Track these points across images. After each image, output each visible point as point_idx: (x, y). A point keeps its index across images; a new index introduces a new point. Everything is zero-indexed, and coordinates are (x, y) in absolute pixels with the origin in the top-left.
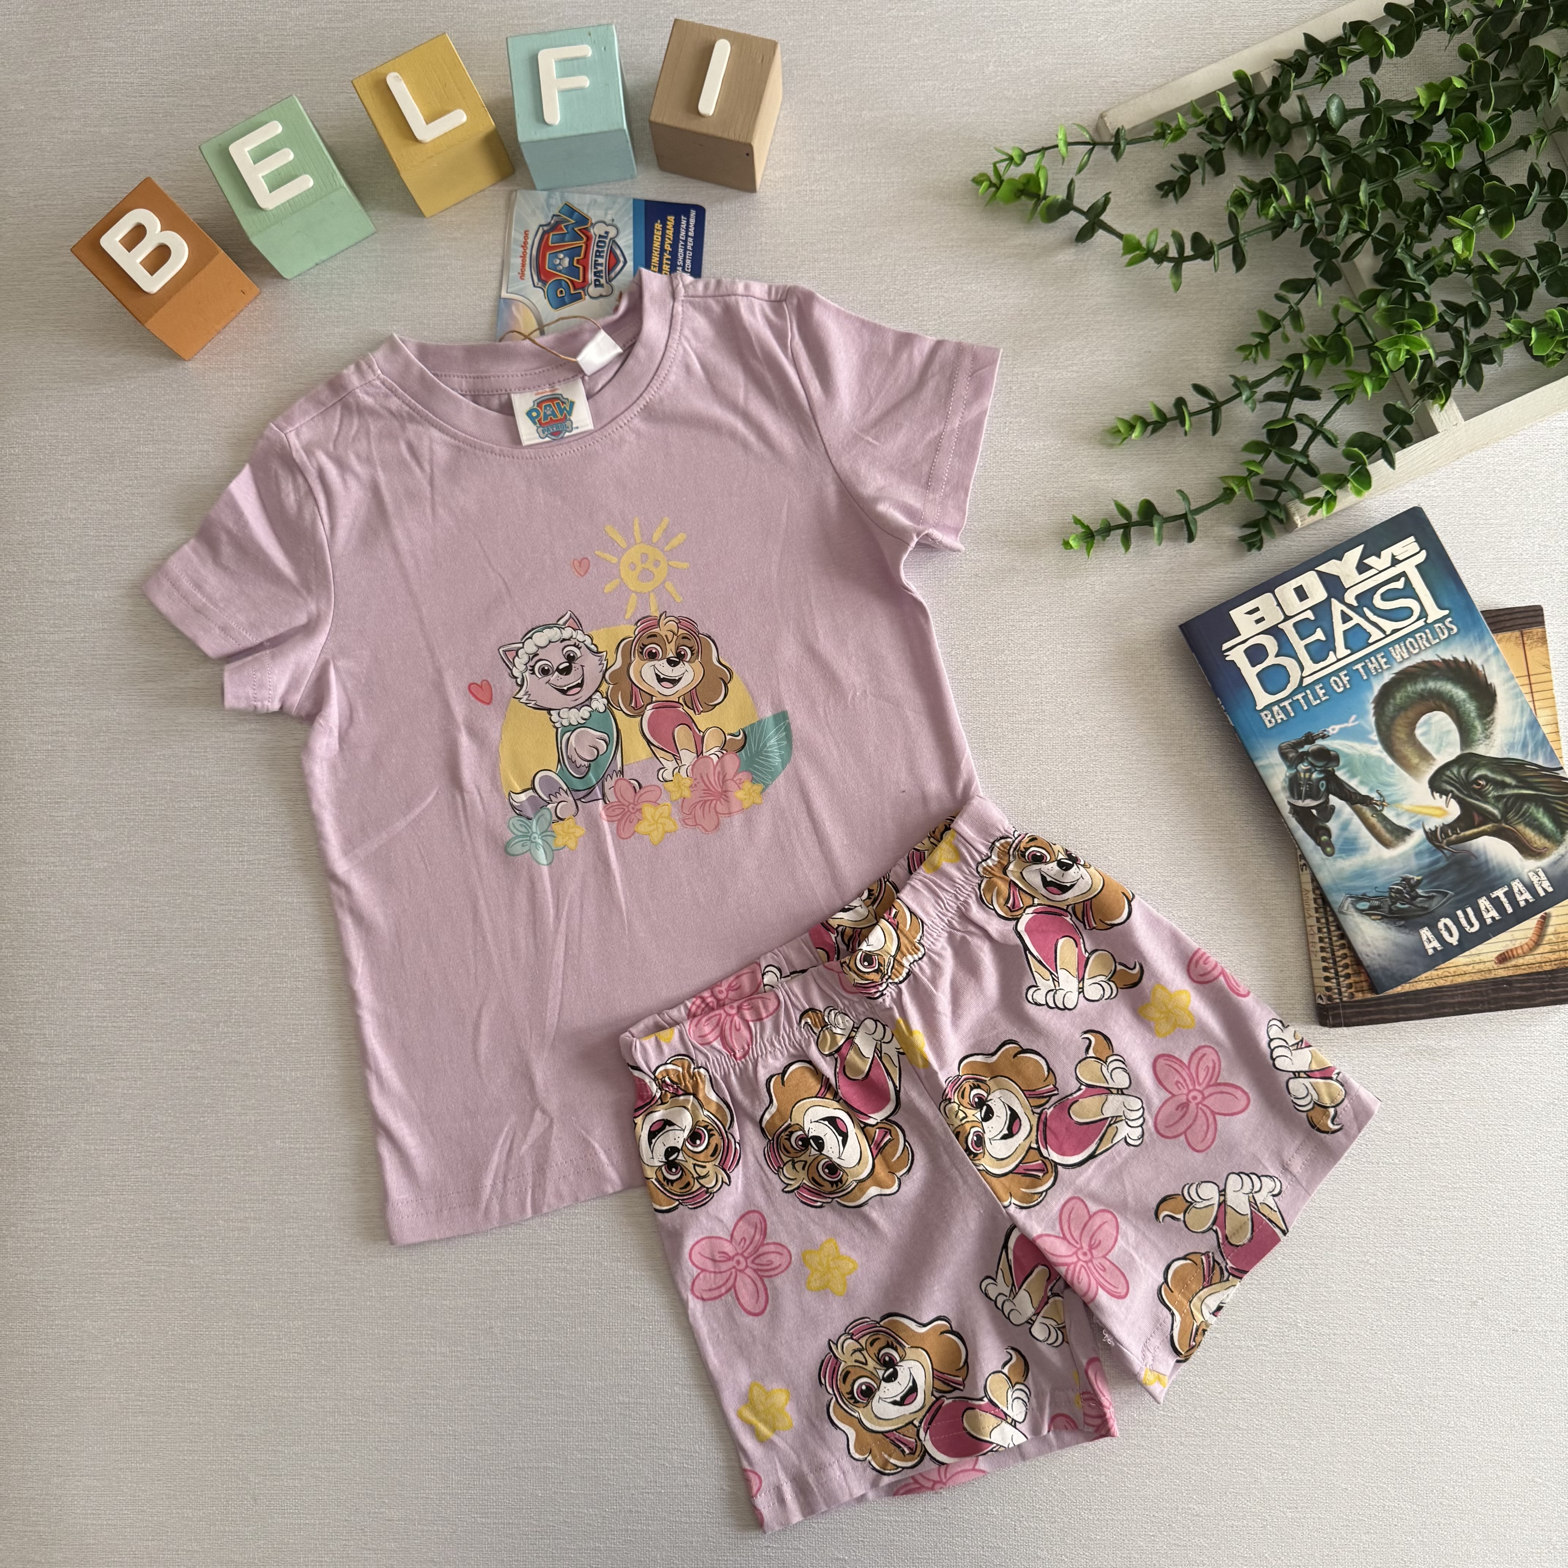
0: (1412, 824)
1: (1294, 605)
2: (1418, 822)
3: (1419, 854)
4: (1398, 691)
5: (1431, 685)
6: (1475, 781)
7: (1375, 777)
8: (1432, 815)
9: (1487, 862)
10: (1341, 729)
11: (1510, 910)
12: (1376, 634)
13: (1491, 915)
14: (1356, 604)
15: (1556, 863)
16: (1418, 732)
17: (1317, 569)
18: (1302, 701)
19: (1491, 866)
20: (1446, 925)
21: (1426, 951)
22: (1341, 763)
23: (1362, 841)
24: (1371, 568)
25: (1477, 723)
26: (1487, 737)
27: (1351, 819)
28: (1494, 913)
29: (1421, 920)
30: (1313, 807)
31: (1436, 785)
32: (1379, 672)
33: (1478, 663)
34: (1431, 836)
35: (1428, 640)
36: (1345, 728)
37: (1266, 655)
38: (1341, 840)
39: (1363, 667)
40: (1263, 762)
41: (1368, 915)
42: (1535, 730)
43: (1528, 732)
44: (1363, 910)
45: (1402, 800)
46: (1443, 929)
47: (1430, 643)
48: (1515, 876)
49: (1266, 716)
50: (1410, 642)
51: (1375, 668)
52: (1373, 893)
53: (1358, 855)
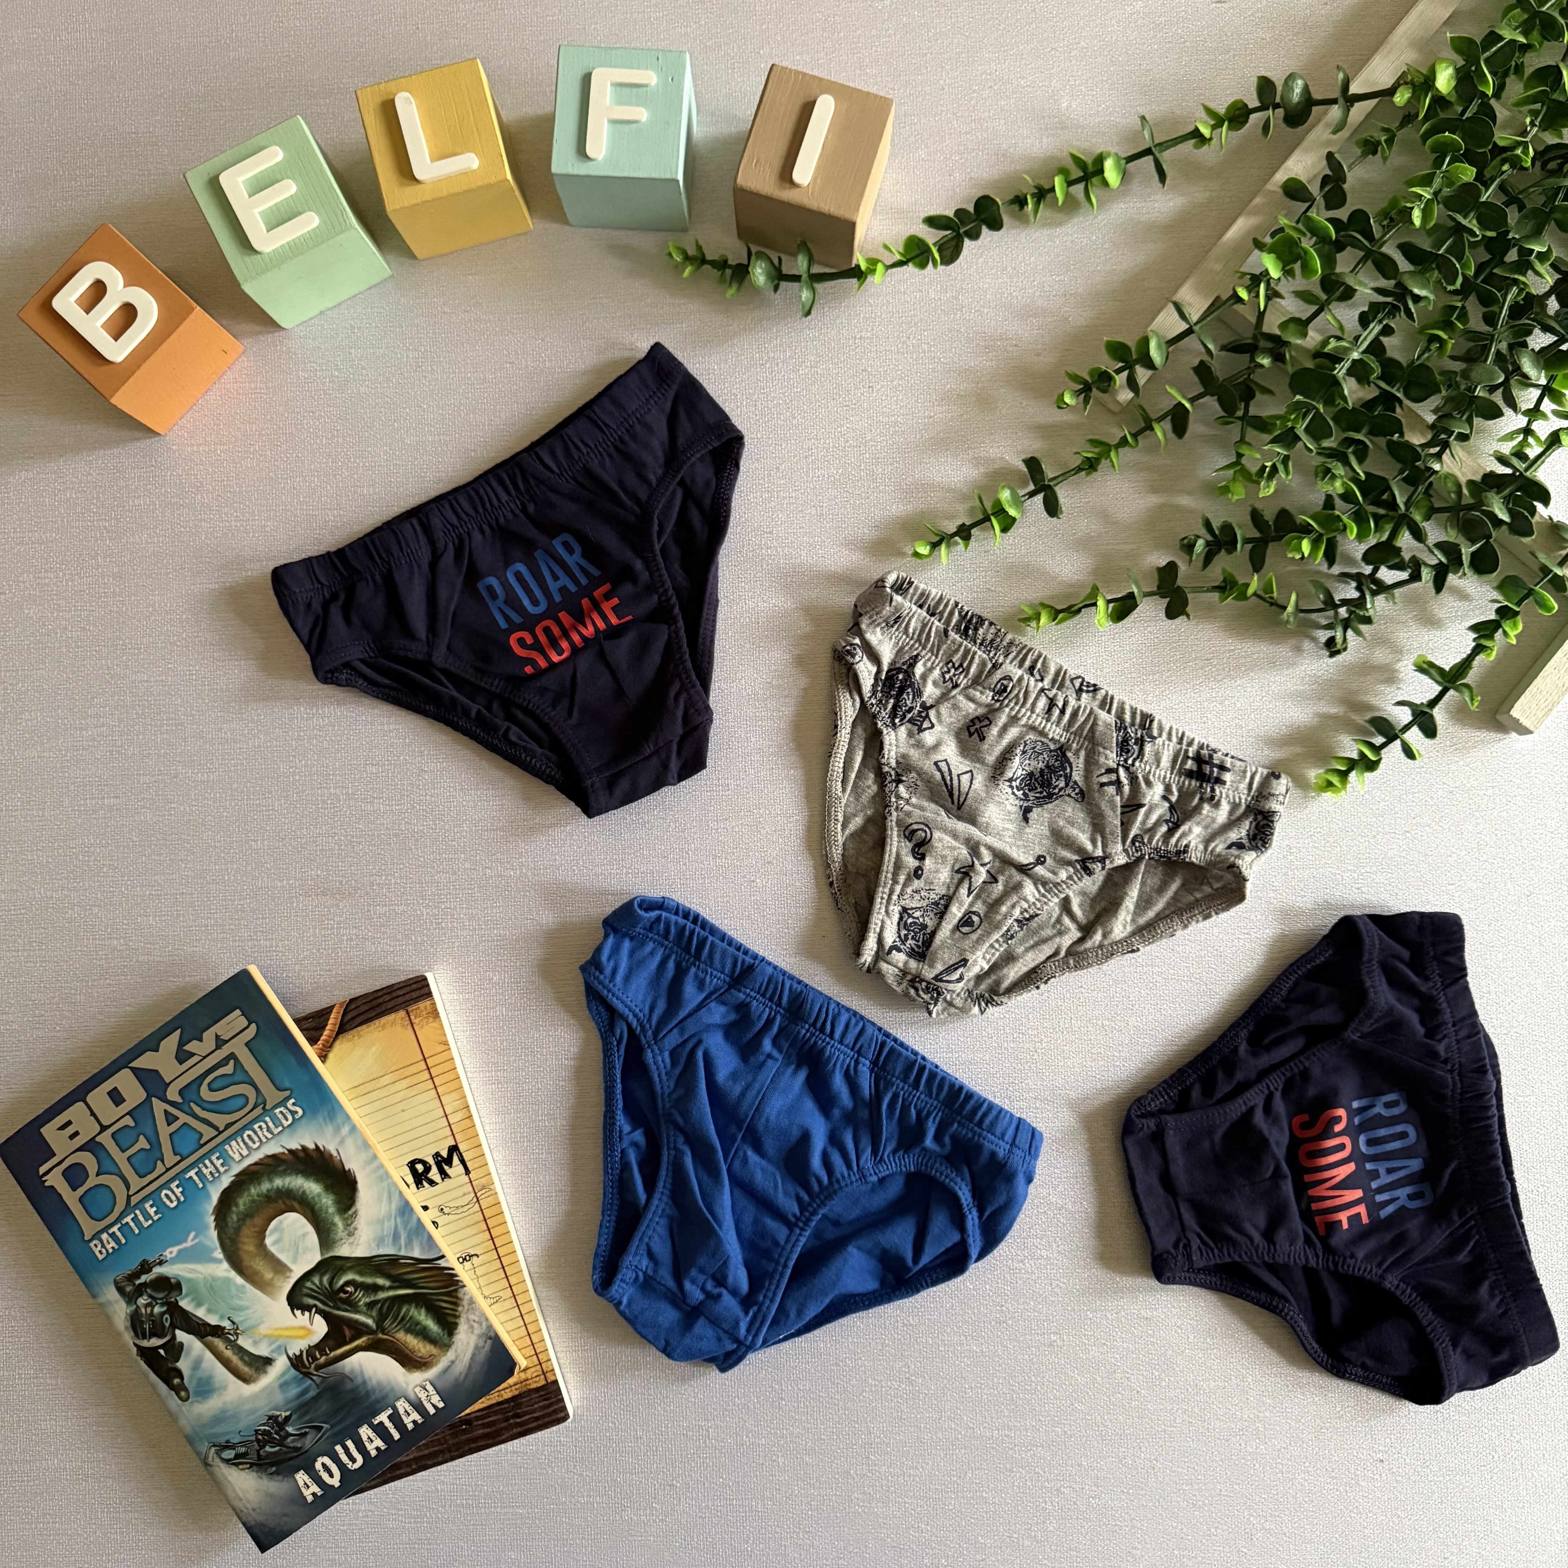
0: (273, 1351)
1: (109, 1112)
2: (279, 1347)
3: (284, 1386)
4: (240, 1195)
5: (278, 1182)
6: (342, 1289)
7: (225, 1302)
8: (295, 1338)
9: (364, 1383)
10: (180, 1251)
11: (396, 1436)
12: (208, 1133)
13: (375, 1444)
14: (180, 1100)
15: (445, 1372)
16: (268, 1241)
17: (131, 1065)
18: (132, 1224)
19: (369, 1387)
20: (324, 1465)
21: (305, 1498)
22: (184, 1292)
23: (217, 1380)
24: (193, 1055)
25: (337, 1220)
26: (351, 1234)
27: (202, 1355)
28: (379, 1443)
29: (297, 1462)
31: (295, 1301)
32: (216, 1176)
33: (331, 1148)
34: (296, 1362)
35: (269, 1129)
36: (185, 1249)
37: (87, 1176)
38: (194, 1382)
39: (197, 1173)
40: (102, 1299)
41: (236, 1465)
42: (407, 1215)
43: (399, 1220)
44: (230, 1460)
45: (259, 1324)
46: (322, 1470)
47: (272, 1133)
48: (399, 1395)
49: (96, 1246)
50: (249, 1136)
51: (211, 1173)
52: (237, 1439)
53: (215, 1397)
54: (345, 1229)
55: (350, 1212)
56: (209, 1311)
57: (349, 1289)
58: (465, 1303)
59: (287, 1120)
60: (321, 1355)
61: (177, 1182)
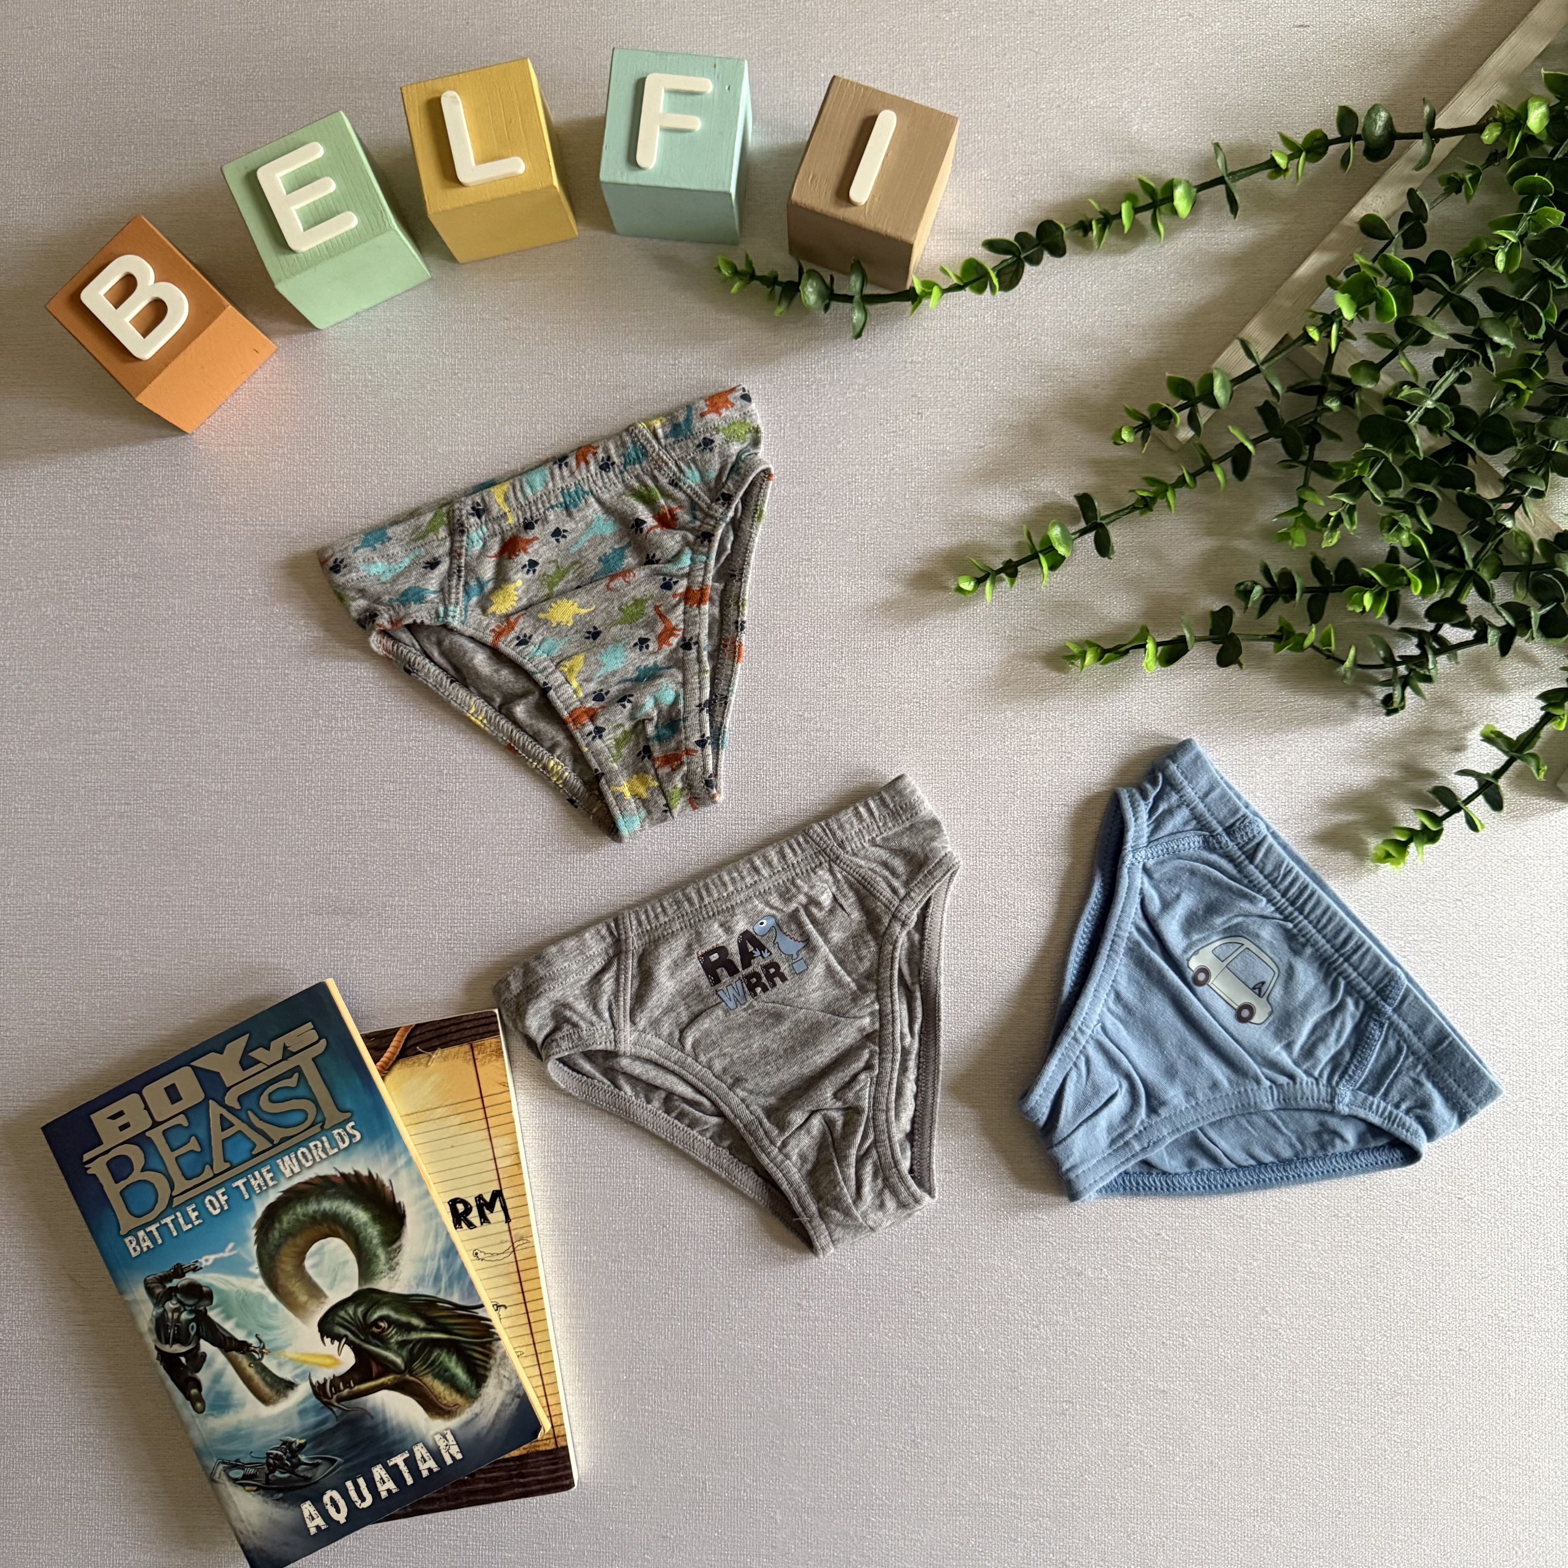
0: (297, 1376)
1: (163, 1108)
2: (303, 1373)
3: (303, 1413)
4: (286, 1213)
5: (326, 1205)
6: (375, 1323)
7: (255, 1318)
8: (321, 1365)
9: (385, 1421)
10: (216, 1260)
11: (410, 1481)
12: (262, 1144)
13: (386, 1486)
14: (237, 1106)
15: (468, 1423)
16: (308, 1263)
17: (193, 1064)
18: (171, 1226)
19: (389, 1427)
20: (332, 1499)
21: (308, 1530)
23: (236, 1396)
24: (258, 1062)
25: (381, 1253)
26: (392, 1269)
27: (225, 1370)
28: (391, 1485)
29: (305, 1492)
30: (182, 1354)
31: (326, 1328)
32: (264, 1189)
33: (385, 1178)
34: (319, 1390)
35: (324, 1150)
36: (222, 1259)
37: (132, 1170)
39: (244, 1184)
40: (128, 1298)
41: (243, 1485)
42: (451, 1259)
43: (442, 1262)
44: (237, 1479)
45: (286, 1347)
46: (329, 1503)
47: (326, 1153)
48: (418, 1439)
49: (131, 1242)
50: (303, 1153)
51: (259, 1185)
52: (246, 1460)
53: (231, 1413)
54: (387, 1262)
55: (395, 1246)
56: (238, 1325)
57: (382, 1324)
58: (498, 1356)
59: (344, 1142)
60: (345, 1388)
61: (223, 1190)
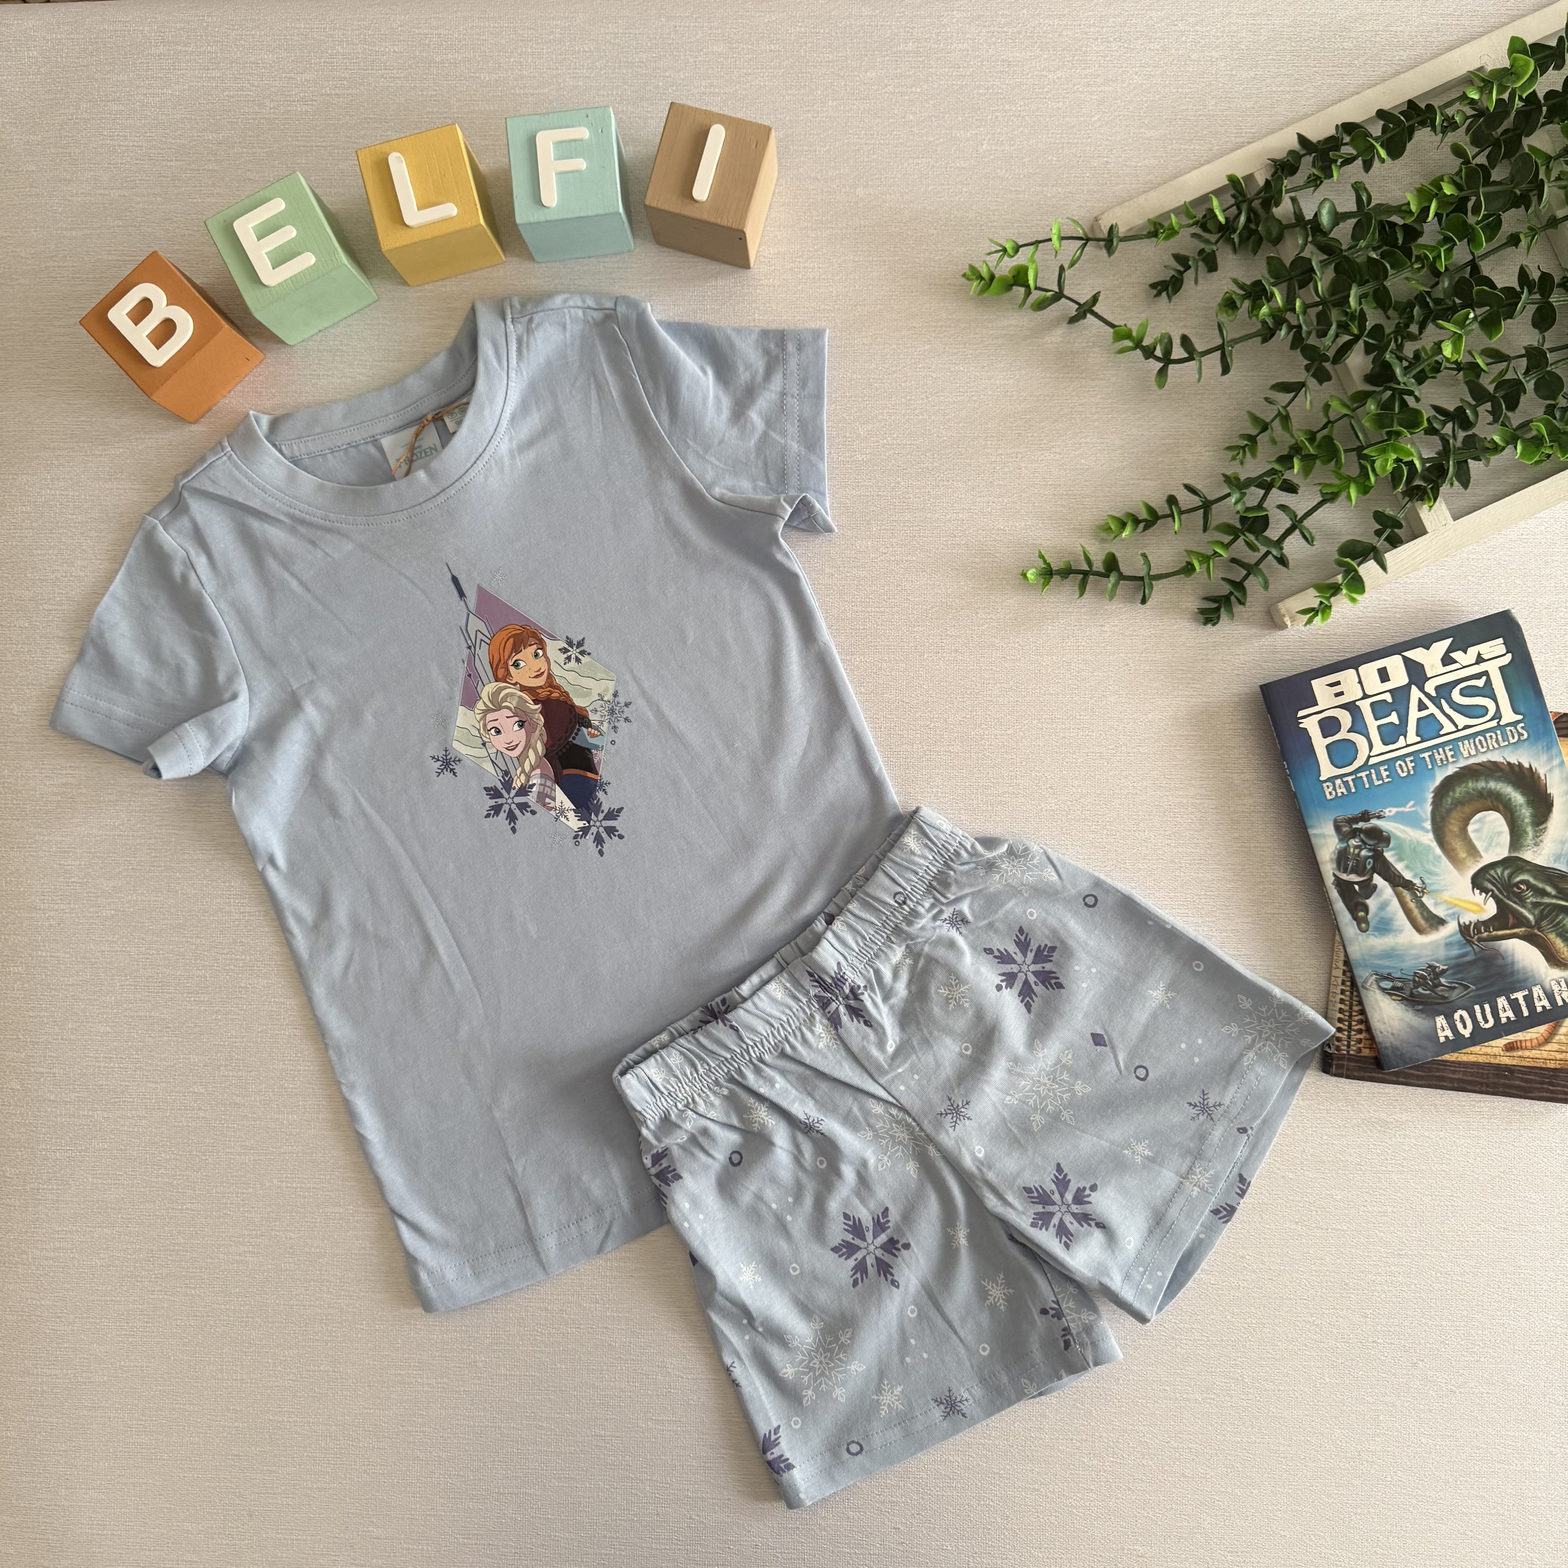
0: (1448, 915)
1: (1373, 684)
2: (1454, 914)
3: (1449, 945)
4: (1459, 785)
5: (1493, 785)
6: (1517, 885)
7: (1422, 864)
8: (1469, 910)
9: (1513, 963)
10: (1397, 813)
11: (1526, 1013)
12: (1448, 727)
13: (1507, 1014)
14: (1434, 694)
16: (1470, 828)
17: (1403, 654)
18: (1365, 779)
19: (1516, 968)
20: (1461, 1017)
21: (1439, 1038)
22: (1391, 845)
23: (1397, 923)
24: (1456, 662)
25: (1530, 830)
26: (1536, 845)
27: (1391, 900)
28: (1510, 1014)
29: (1440, 1008)
30: (1356, 883)
31: (1478, 882)
32: (1445, 764)
33: (1541, 772)
34: (1464, 930)
35: (1497, 741)
36: (1402, 813)
37: (1340, 730)
38: (1377, 919)
39: (1429, 756)
40: (1317, 831)
41: (1389, 994)
44: (1385, 989)
45: (1443, 890)
46: (1459, 1020)
47: (1499, 745)
48: (1537, 982)
49: (1328, 787)
50: (1480, 741)
51: (1441, 760)
52: (1398, 975)
53: (1390, 936)
54: (1534, 838)
55: (1541, 827)
57: (1522, 886)
59: (1513, 738)
60: (1486, 931)
61: (1412, 758)
